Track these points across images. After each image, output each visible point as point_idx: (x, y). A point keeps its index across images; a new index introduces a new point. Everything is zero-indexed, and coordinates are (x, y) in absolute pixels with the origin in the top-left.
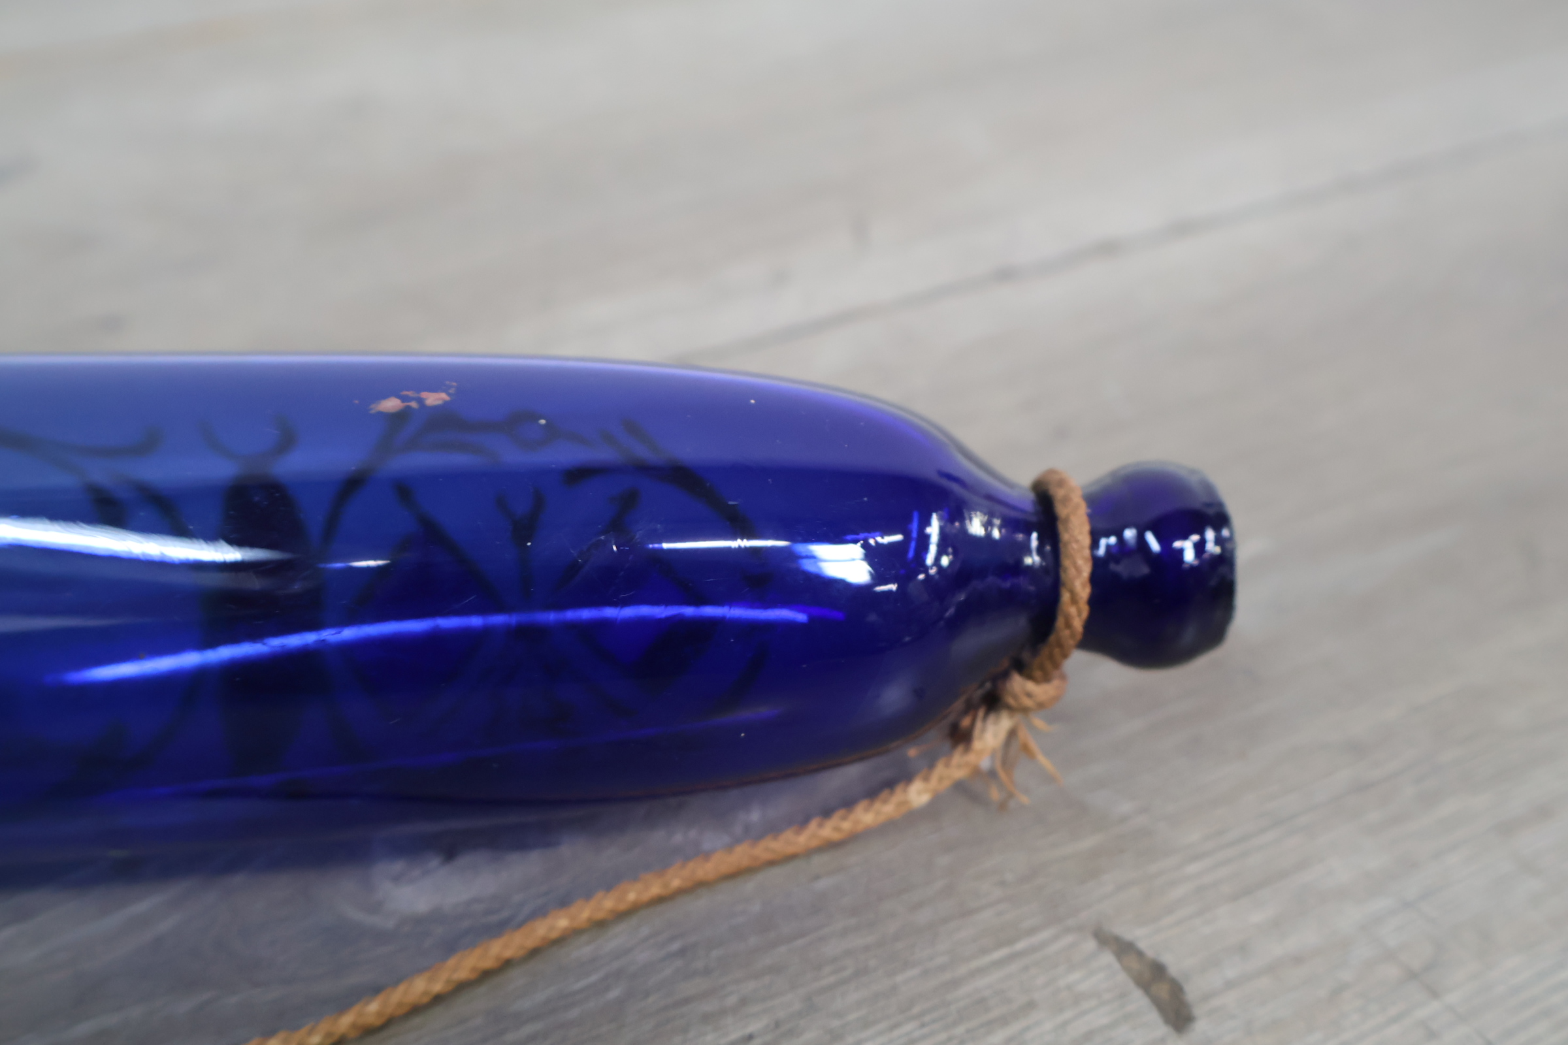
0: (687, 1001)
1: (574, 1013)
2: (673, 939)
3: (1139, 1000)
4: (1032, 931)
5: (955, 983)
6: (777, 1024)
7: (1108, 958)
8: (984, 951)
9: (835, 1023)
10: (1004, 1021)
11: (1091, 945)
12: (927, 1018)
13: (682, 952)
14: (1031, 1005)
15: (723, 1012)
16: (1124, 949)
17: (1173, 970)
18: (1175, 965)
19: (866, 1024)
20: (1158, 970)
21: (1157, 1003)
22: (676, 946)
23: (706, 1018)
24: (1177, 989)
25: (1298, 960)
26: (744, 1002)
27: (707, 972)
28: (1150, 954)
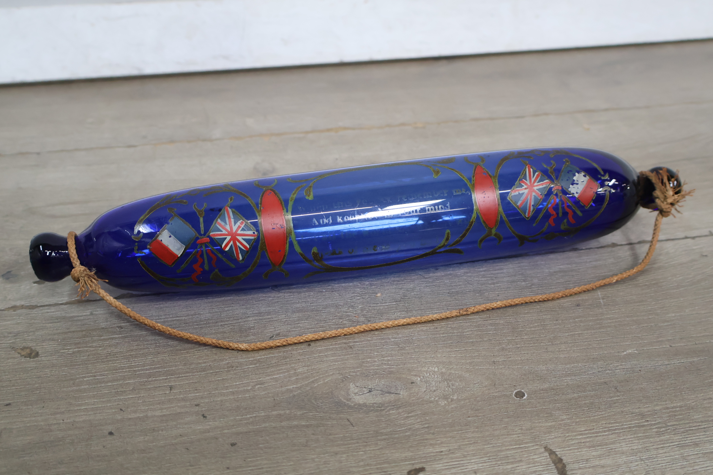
0: (427, 439)
1: (397, 436)
2: (426, 424)
3: (552, 466)
4: (526, 443)
5: (501, 451)
6: (450, 450)
7: (547, 454)
8: (511, 445)
9: (466, 453)
10: (512, 463)
11: (543, 450)
12: (491, 458)
13: (428, 427)
14: (521, 461)
15: (436, 444)
16: (552, 453)
17: (564, 462)
18: (565, 460)
19: (474, 455)
20: (561, 460)
21: (557, 468)
22: (426, 426)
23: (431, 444)
24: (564, 466)
25: (603, 467)
26: (442, 443)
27: (433, 434)
28: (559, 456)
